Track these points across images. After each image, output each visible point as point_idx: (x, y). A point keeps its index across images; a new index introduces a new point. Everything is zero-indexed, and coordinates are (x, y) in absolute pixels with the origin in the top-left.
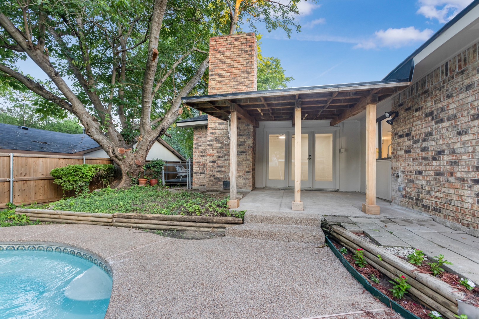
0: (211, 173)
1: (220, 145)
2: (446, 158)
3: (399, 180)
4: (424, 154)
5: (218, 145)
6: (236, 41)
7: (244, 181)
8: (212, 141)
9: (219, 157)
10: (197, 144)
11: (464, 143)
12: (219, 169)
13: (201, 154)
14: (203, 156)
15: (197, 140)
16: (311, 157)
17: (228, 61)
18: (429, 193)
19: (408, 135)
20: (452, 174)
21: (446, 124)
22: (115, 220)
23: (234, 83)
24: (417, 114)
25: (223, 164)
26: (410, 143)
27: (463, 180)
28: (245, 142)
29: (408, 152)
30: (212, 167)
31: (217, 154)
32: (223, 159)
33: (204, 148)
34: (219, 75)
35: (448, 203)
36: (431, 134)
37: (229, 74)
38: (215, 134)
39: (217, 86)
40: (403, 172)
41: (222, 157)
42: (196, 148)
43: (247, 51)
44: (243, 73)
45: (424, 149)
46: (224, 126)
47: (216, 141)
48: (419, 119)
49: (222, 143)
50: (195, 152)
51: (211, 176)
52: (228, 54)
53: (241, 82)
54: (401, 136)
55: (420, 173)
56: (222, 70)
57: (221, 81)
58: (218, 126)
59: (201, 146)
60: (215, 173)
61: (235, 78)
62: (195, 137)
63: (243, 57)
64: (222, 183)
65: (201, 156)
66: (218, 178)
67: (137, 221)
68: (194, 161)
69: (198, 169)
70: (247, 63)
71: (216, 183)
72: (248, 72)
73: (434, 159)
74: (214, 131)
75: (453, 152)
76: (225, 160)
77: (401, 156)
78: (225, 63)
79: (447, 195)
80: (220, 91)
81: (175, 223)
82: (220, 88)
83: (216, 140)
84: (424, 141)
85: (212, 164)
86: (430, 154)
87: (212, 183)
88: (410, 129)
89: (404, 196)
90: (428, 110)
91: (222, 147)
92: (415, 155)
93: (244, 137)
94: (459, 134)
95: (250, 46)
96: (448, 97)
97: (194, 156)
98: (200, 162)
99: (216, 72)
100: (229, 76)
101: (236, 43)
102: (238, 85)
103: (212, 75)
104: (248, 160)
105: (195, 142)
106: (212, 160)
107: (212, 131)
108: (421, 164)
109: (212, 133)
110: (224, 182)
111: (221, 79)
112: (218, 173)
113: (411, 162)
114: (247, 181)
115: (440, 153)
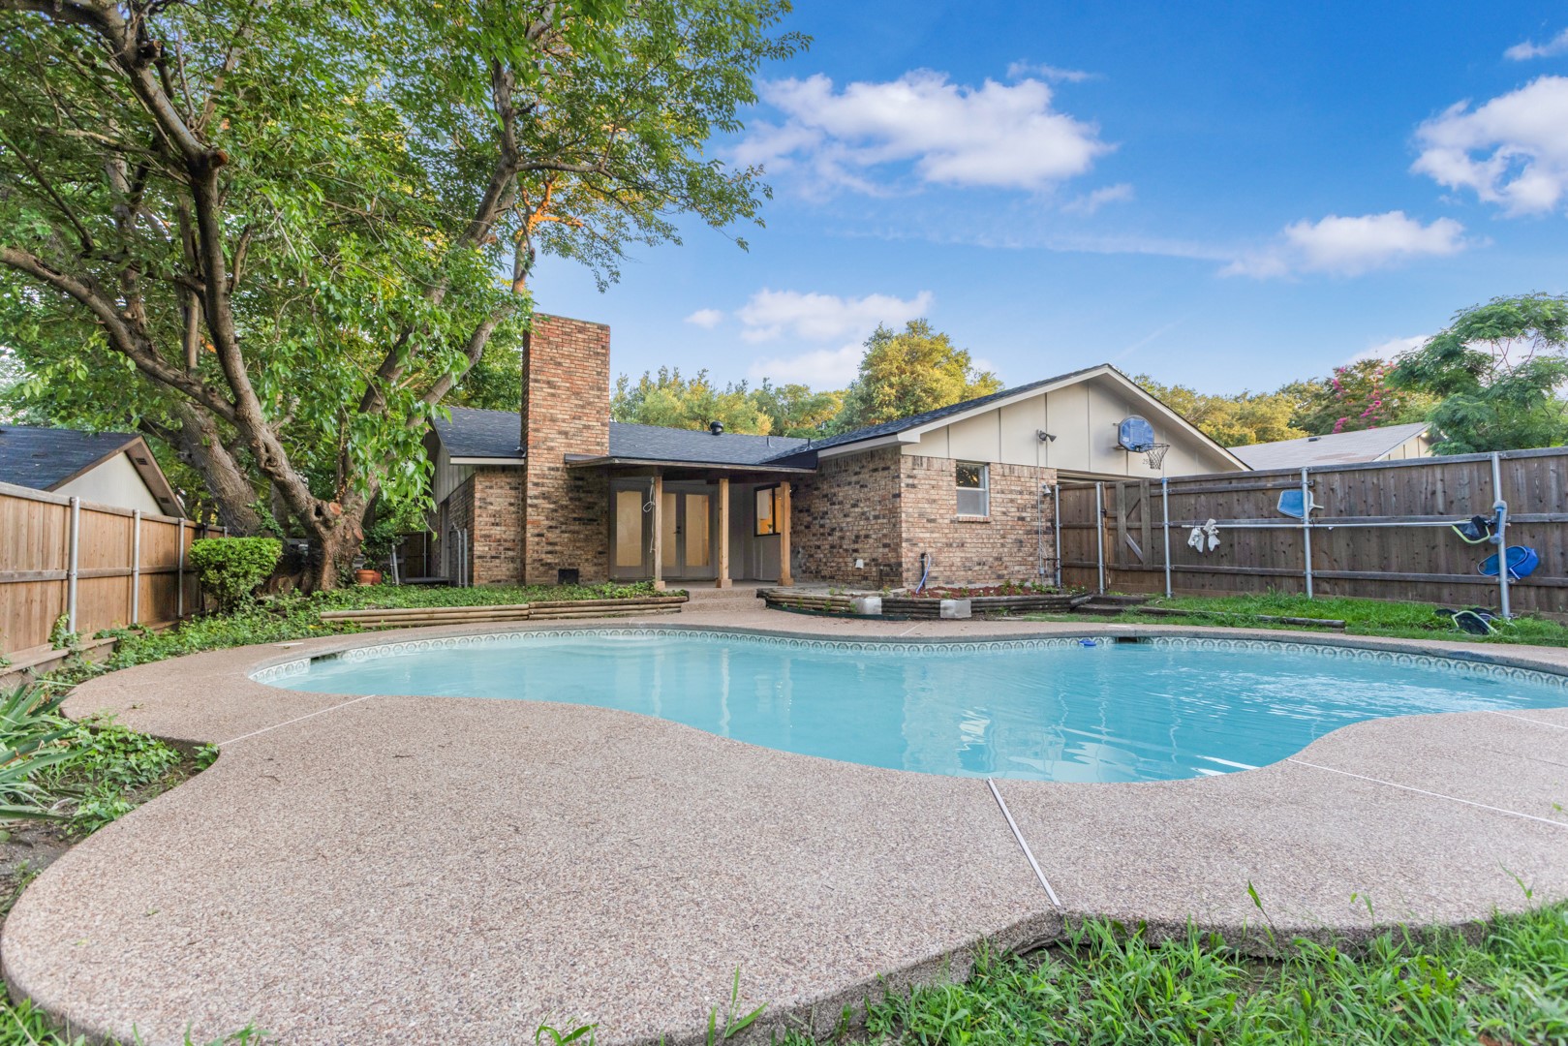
0: (535, 555)
1: (552, 506)
2: (838, 534)
3: (800, 556)
4: (822, 530)
5: (548, 506)
6: (579, 332)
7: (595, 568)
8: (536, 497)
9: (551, 527)
10: (482, 499)
11: (848, 523)
12: (550, 548)
13: (492, 520)
14: (497, 525)
15: (482, 491)
16: (681, 530)
17: (566, 363)
18: (825, 564)
19: (808, 511)
20: (841, 547)
21: (837, 507)
22: (532, 611)
23: (576, 402)
24: (816, 492)
25: (558, 540)
26: (810, 519)
27: (846, 550)
28: (595, 504)
29: (808, 527)
30: (538, 544)
31: (546, 522)
32: (558, 531)
33: (498, 508)
34: (548, 383)
35: (839, 569)
36: (827, 513)
37: (568, 385)
38: (543, 486)
39: (545, 403)
40: (804, 548)
41: (556, 527)
42: (480, 507)
43: (598, 353)
44: (592, 388)
45: (822, 526)
46: (559, 473)
47: (544, 498)
48: (818, 498)
49: (554, 503)
50: (479, 516)
51: (534, 560)
52: (566, 350)
53: (589, 404)
54: (801, 511)
55: (819, 547)
56: (555, 375)
57: (553, 395)
58: (547, 472)
59: (491, 504)
60: (544, 556)
61: (578, 394)
62: (478, 487)
63: (592, 363)
64: (556, 572)
65: (493, 524)
66: (550, 564)
67: (565, 609)
68: (477, 532)
69: (487, 549)
70: (599, 374)
71: (546, 572)
72: (599, 389)
73: (829, 535)
74: (540, 481)
75: (841, 530)
76: (562, 532)
77: (802, 532)
78: (560, 364)
79: (838, 563)
80: (551, 411)
81: (614, 607)
82: (552, 407)
83: (544, 496)
84: (822, 518)
85: (536, 539)
86: (827, 530)
87: (536, 573)
88: (810, 506)
89: (804, 572)
90: (825, 492)
91: (556, 511)
92: (814, 531)
93: (594, 496)
94: (845, 516)
95: (603, 347)
96: (839, 486)
97: (476, 523)
98: (489, 536)
99: (544, 378)
100: (568, 389)
101: (580, 336)
102: (583, 407)
103: (536, 381)
104: (601, 533)
105: (477, 495)
106: (536, 531)
107: (536, 480)
108: (819, 540)
109: (536, 484)
110: (560, 570)
111: (552, 391)
112: (549, 556)
113: (811, 538)
114: (600, 568)
115: (833, 530)
